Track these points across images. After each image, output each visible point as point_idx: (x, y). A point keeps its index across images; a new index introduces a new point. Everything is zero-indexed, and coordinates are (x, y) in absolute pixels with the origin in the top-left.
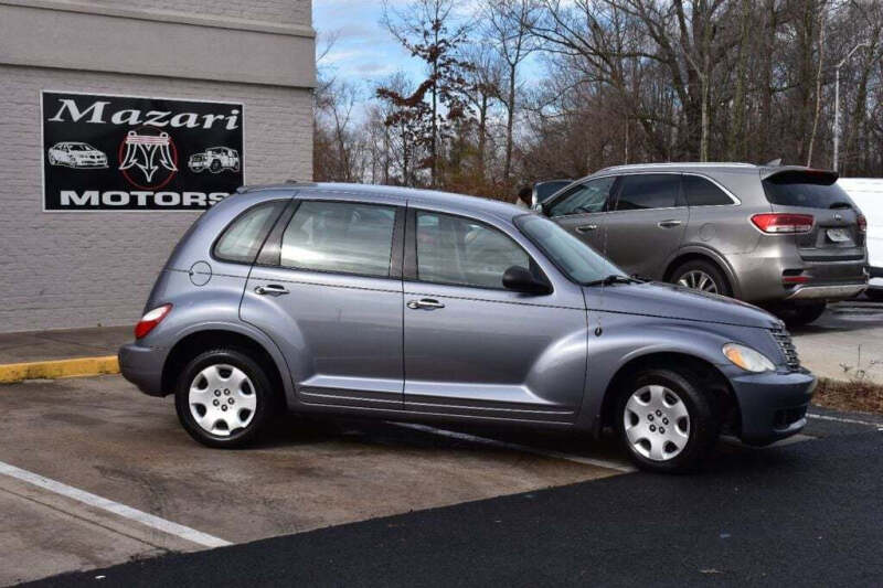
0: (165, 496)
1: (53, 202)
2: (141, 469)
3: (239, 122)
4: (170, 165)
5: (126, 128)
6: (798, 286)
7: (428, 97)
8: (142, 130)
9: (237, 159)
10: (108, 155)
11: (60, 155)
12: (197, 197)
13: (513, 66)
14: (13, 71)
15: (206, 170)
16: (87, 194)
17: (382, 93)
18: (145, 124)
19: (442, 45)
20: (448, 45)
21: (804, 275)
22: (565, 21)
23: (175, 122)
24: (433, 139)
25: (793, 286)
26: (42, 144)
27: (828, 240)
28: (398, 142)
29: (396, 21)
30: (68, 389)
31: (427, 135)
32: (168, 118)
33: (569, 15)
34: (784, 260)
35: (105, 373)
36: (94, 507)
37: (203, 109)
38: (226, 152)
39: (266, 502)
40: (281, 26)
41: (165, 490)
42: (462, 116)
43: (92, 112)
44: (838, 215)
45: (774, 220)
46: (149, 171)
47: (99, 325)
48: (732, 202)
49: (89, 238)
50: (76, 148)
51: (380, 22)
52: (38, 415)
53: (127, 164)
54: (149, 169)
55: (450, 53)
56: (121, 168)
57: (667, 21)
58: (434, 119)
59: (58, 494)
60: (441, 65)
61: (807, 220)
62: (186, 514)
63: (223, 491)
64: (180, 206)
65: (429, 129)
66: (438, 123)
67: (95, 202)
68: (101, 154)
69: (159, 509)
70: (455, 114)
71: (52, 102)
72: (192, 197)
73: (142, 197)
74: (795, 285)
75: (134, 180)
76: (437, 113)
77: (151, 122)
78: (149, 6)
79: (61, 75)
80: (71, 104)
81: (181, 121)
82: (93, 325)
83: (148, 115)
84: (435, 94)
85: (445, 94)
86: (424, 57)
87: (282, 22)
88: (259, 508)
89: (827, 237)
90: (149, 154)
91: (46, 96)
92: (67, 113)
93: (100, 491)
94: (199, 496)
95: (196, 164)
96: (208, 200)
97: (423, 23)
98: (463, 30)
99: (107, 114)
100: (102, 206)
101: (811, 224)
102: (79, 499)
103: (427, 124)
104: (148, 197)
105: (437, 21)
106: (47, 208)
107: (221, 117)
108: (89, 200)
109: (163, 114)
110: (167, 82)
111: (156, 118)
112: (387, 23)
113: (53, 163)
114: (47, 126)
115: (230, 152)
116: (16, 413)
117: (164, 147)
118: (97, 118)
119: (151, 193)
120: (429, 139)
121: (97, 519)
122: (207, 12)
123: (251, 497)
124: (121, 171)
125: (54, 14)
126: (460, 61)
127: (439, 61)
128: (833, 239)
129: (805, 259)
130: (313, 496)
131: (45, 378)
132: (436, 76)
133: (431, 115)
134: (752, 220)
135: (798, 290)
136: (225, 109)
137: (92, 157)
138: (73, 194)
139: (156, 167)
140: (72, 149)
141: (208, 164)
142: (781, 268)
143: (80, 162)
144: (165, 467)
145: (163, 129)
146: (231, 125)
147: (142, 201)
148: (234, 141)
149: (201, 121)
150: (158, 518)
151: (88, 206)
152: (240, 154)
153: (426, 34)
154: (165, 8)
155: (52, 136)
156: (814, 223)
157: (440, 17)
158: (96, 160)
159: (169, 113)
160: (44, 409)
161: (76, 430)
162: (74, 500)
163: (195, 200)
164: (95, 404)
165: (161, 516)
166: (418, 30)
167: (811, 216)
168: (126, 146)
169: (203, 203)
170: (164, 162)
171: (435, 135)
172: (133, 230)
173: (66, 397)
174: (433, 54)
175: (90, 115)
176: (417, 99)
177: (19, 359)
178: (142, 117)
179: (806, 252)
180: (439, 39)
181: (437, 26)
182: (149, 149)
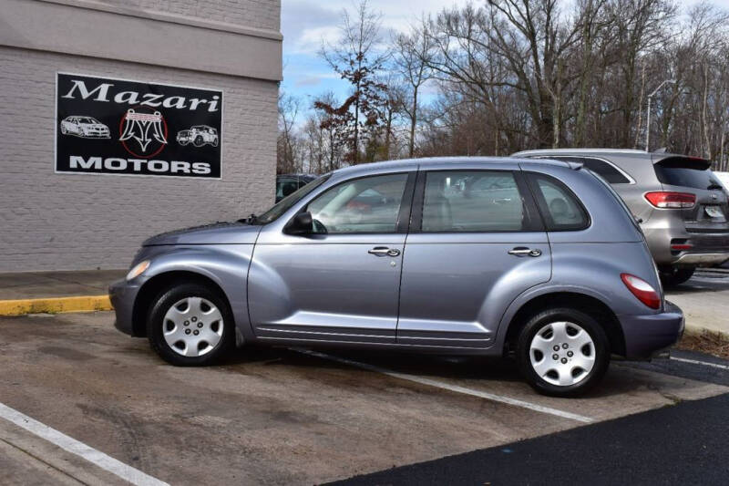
0: (143, 442)
1: (63, 165)
2: (121, 409)
3: (219, 106)
4: (161, 138)
5: (126, 106)
6: (682, 253)
7: (352, 109)
8: (139, 108)
9: (216, 136)
10: (110, 128)
11: (71, 127)
12: (182, 166)
13: (416, 87)
14: (33, 55)
15: (191, 144)
16: (92, 160)
17: (318, 105)
18: (142, 104)
19: (363, 71)
20: (367, 71)
21: (687, 244)
22: (451, 58)
23: (167, 103)
24: (355, 139)
25: (679, 252)
26: (56, 116)
27: (706, 215)
28: (326, 143)
29: (331, 53)
30: (66, 324)
31: (350, 136)
32: (161, 100)
33: (455, 53)
34: (672, 231)
35: (99, 309)
36: (72, 455)
37: (190, 94)
38: (208, 130)
39: (247, 452)
40: (255, 29)
41: (144, 435)
42: (377, 123)
43: (98, 91)
44: (714, 194)
45: (664, 198)
46: (144, 143)
47: (99, 268)
48: (628, 181)
49: (92, 196)
50: (83, 121)
51: (319, 53)
52: (34, 348)
53: (126, 136)
54: (144, 141)
55: (369, 77)
56: (121, 139)
57: (525, 60)
58: (356, 125)
59: (37, 437)
60: (362, 86)
61: (691, 198)
62: (164, 465)
63: (203, 438)
64: (169, 173)
65: (352, 132)
66: (359, 128)
67: (98, 166)
68: (104, 126)
69: (136, 459)
70: (371, 122)
71: (65, 82)
72: (179, 166)
73: (137, 164)
74: (680, 252)
75: (131, 150)
76: (359, 120)
77: (147, 103)
78: (148, 7)
79: (73, 60)
80: (81, 85)
81: (172, 103)
82: (93, 268)
83: (144, 96)
84: (357, 107)
85: (365, 107)
86: (350, 79)
87: (257, 27)
88: (239, 458)
89: (705, 213)
90: (144, 129)
91: (61, 76)
92: (77, 92)
93: (80, 435)
94: (178, 442)
95: (183, 139)
96: (191, 168)
97: (350, 55)
98: (378, 61)
99: (111, 94)
100: (104, 170)
101: (694, 201)
102: (56, 443)
103: (351, 129)
104: (142, 164)
105: (361, 53)
106: (58, 169)
107: (204, 101)
108: (94, 165)
109: (158, 97)
110: (161, 71)
111: (151, 100)
112: (324, 54)
113: (64, 133)
114: (61, 102)
115: (211, 130)
116: (15, 346)
117: (157, 124)
118: (102, 97)
119: (145, 161)
120: (353, 139)
121: (72, 469)
122: (196, 16)
123: (231, 445)
124: (121, 142)
125: (70, 10)
126: (377, 83)
127: (361, 82)
128: (710, 214)
129: (689, 230)
130: (291, 445)
131: (47, 313)
132: (358, 94)
133: (354, 122)
134: (646, 197)
135: (683, 256)
136: (209, 95)
137: (98, 129)
138: (80, 159)
139: (150, 140)
140: (81, 122)
141: (192, 139)
142: (669, 238)
143: (87, 133)
144: (146, 407)
145: (157, 109)
146: (212, 109)
147: (137, 167)
148: (215, 121)
149: (188, 103)
150: (135, 470)
151: (92, 169)
152: (218, 132)
153: (352, 62)
154: (162, 10)
155: (65, 110)
156: (696, 201)
157: (362, 51)
158: (100, 132)
159: (162, 96)
160: (40, 342)
161: (66, 365)
162: (53, 445)
163: (181, 168)
164: (87, 339)
165: (139, 468)
166: (346, 60)
167: (694, 195)
168: (126, 121)
169: (187, 171)
170: (156, 136)
171: (356, 136)
172: (130, 191)
173: (63, 331)
174: (357, 77)
175: (97, 94)
176: (344, 109)
177: (25, 295)
178: (140, 98)
179: (689, 224)
180: (362, 66)
181: (360, 57)
182: (144, 124)
